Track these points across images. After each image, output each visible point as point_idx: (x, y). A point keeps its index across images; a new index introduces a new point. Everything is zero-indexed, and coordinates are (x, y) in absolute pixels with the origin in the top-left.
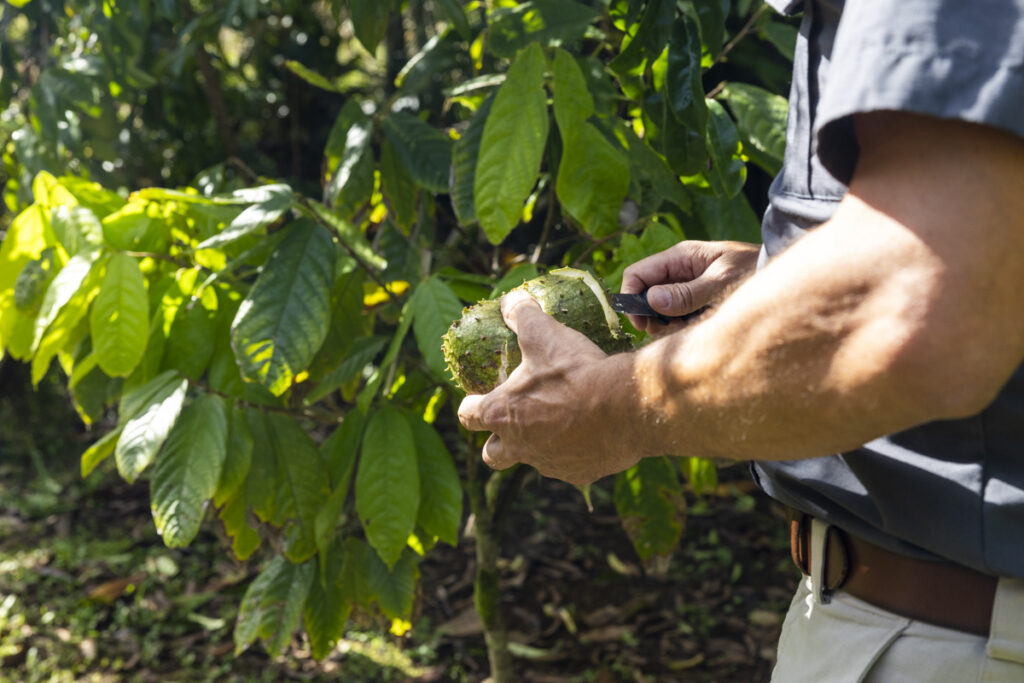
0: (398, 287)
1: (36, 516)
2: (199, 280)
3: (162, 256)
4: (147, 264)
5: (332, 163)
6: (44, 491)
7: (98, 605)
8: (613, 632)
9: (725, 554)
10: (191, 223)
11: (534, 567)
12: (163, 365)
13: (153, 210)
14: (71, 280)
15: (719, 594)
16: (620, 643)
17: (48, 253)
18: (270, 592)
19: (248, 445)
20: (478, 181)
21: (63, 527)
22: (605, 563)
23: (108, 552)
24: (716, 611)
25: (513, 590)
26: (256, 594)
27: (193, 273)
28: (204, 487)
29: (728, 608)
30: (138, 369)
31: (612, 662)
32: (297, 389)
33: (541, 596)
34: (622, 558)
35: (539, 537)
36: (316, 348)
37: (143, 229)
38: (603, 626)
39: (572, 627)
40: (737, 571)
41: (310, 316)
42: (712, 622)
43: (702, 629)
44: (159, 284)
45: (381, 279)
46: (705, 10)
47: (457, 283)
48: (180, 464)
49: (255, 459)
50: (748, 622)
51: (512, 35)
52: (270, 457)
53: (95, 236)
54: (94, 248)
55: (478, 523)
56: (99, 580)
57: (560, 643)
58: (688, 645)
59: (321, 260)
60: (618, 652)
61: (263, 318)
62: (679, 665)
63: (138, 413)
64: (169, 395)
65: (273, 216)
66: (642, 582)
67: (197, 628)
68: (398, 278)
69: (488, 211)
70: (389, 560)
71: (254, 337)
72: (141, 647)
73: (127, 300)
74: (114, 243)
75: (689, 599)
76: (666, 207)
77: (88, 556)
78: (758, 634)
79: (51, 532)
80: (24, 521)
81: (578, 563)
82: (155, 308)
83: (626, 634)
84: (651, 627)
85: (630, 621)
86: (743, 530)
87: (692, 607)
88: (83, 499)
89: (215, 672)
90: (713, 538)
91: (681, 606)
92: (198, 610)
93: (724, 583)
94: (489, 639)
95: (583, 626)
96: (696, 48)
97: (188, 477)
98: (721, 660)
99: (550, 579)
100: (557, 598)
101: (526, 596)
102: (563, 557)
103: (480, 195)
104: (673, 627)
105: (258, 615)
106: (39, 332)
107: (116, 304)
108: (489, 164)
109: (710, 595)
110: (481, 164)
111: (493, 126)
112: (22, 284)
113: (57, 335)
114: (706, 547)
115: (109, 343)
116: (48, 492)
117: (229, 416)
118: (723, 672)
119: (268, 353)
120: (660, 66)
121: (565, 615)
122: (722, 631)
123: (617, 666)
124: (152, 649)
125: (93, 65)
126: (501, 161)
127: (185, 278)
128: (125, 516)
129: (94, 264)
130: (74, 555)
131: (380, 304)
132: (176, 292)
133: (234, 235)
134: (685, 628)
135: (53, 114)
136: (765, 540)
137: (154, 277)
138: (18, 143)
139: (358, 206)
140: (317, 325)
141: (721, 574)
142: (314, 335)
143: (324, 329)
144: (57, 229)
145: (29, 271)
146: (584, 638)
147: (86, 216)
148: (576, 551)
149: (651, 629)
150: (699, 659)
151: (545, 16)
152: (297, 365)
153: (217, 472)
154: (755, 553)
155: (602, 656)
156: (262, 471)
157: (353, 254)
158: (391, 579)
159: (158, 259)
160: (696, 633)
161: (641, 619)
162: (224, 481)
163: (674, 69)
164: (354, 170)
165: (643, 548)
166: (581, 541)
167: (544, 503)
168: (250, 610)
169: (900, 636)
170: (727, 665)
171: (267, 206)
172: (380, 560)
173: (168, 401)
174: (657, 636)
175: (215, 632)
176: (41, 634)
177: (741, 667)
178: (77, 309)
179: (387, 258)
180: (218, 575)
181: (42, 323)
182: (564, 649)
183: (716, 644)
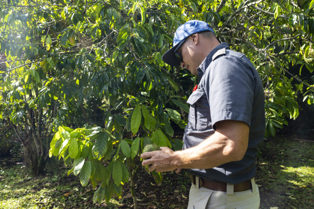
0: (117, 141)
1: (54, 182)
2: (86, 142)
3: (79, 138)
4: (77, 140)
5: (106, 122)
6: (55, 178)
7: (65, 197)
8: (152, 196)
9: (169, 181)
10: (84, 133)
11: (139, 185)
12: (81, 156)
13: (78, 131)
14: (65, 143)
15: (169, 188)
16: (153, 197)
17: (61, 139)
18: (99, 192)
19: (95, 168)
20: (131, 125)
21: (58, 184)
22: (150, 184)
23: (66, 188)
24: (168, 191)
25: (135, 189)
26: (96, 193)
27: (85, 141)
28: (89, 176)
29: (171, 190)
30: (77, 157)
31: (152, 201)
32: (102, 159)
33: (140, 190)
34: (153, 183)
35: (139, 180)
36: (105, 153)
37: (77, 134)
38: (150, 195)
39: (145, 195)
40: (172, 184)
41: (104, 147)
42: (168, 193)
43: (167, 194)
44: (79, 143)
45: (115, 140)
46: (163, 99)
47: (127, 140)
48: (84, 173)
49: (96, 171)
50: (174, 192)
51: (134, 102)
52: (98, 170)
53: (69, 136)
54: (69, 138)
55: (131, 179)
56: (65, 193)
57: (144, 198)
58: (165, 197)
59: (106, 138)
60: (153, 199)
61: (97, 148)
62: (163, 200)
63: (77, 165)
64: (82, 161)
65: (98, 132)
66: (156, 187)
67: (83, 200)
68: (117, 140)
69: (133, 130)
70: (118, 186)
71: (96, 151)
72: (73, 204)
73: (74, 146)
74: (72, 137)
75: (164, 189)
76: (159, 127)
77: (63, 189)
78: (175, 194)
79: (56, 185)
80: (52, 183)
81: (146, 184)
82: (79, 147)
83: (154, 196)
84: (158, 194)
85: (155, 193)
86: (172, 177)
87: (165, 190)
88: (61, 179)
89: (86, 207)
90: (167, 178)
91: (163, 190)
92: (82, 197)
93: (170, 186)
94: (133, 198)
95: (147, 195)
96: (162, 105)
97: (86, 175)
98: (170, 199)
99: (141, 187)
100: (143, 190)
101: (137, 191)
102: (143, 184)
103: (131, 127)
104: (162, 194)
105: (97, 197)
106: (60, 152)
107: (73, 146)
108: (133, 123)
109: (167, 188)
110: (131, 123)
111: (133, 117)
112: (56, 144)
113: (63, 152)
114: (166, 180)
115: (72, 153)
116: (56, 178)
117: (92, 164)
118: (171, 201)
119: (98, 154)
120: (157, 107)
121: (144, 193)
122: (170, 194)
123: (153, 201)
124: (75, 204)
125: (67, 108)
126: (135, 122)
127: (84, 142)
128: (69, 181)
129: (69, 140)
130: (61, 189)
131: (114, 144)
132: (82, 144)
133: (92, 135)
134: (164, 194)
135: (61, 116)
136: (176, 178)
137: (78, 142)
138: (55, 121)
139: (111, 129)
140: (106, 149)
141: (169, 185)
142: (105, 150)
143: (107, 149)
144: (63, 134)
145: (57, 142)
146: (148, 197)
147: (67, 133)
148: (145, 182)
149: (158, 195)
150: (166, 199)
151: (139, 99)
152: (102, 155)
153: (90, 173)
154: (174, 181)
155: (151, 200)
156: (97, 172)
157: (111, 137)
158: (118, 189)
159: (79, 139)
160: (166, 195)
161: (157, 193)
162: (91, 175)
163: (159, 108)
164: (110, 124)
165: (157, 181)
166: (146, 181)
167: (140, 174)
168: (95, 196)
169: (213, 193)
170: (171, 200)
171: (97, 130)
172: (116, 186)
173: (82, 162)
174: (160, 196)
175: (85, 200)
176: (56, 203)
177: (173, 200)
178: (66, 148)
179: (115, 137)
180: (85, 190)
181: (60, 150)
182: (145, 199)
183: (169, 196)
